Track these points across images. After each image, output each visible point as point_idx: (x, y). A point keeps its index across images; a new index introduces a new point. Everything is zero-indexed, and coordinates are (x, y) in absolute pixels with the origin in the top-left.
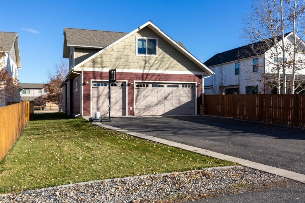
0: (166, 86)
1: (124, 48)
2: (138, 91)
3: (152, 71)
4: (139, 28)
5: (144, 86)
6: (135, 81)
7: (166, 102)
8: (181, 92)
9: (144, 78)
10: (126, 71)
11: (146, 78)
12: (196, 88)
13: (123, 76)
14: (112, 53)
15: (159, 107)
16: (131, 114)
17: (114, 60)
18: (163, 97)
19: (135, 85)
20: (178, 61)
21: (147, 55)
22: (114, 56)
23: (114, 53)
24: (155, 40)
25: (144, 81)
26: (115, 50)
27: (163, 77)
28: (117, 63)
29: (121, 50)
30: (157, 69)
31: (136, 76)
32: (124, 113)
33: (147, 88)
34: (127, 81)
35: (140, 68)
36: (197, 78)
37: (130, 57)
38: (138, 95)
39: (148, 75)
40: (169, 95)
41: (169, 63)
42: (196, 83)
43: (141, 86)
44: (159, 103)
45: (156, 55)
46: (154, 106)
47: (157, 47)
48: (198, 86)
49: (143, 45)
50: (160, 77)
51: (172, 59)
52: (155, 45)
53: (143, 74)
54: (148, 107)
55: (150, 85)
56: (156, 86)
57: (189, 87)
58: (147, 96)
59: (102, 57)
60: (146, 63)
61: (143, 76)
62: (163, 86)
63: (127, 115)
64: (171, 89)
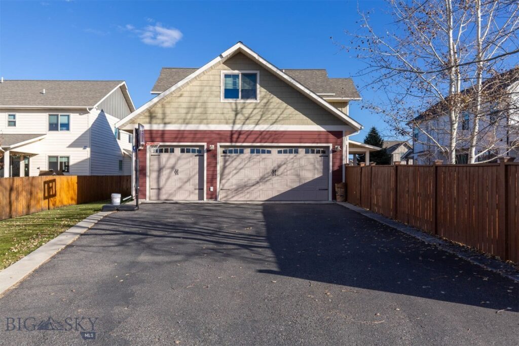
0: (275, 151)
1: (201, 91)
2: (225, 161)
3: (249, 127)
4: (221, 56)
5: (236, 152)
6: (219, 144)
7: (275, 179)
8: (303, 162)
9: (234, 140)
10: (203, 127)
11: (238, 138)
12: (331, 155)
13: (198, 136)
14: (181, 99)
15: (261, 186)
16: (211, 198)
17: (184, 111)
18: (269, 170)
19: (220, 151)
20: (296, 109)
21: (240, 101)
22: (184, 105)
23: (184, 101)
24: (255, 75)
25: (233, 144)
26: (186, 94)
27: (267, 136)
28: (189, 116)
29: (195, 94)
30: (257, 124)
31: (220, 136)
32: (201, 197)
33: (242, 155)
34: (205, 144)
35: (227, 123)
36: (331, 136)
37: (210, 105)
38: (224, 168)
39: (240, 133)
40: (279, 167)
41: (279, 112)
42: (331, 145)
43: (231, 152)
44: (263, 180)
45: (256, 99)
46: (253, 185)
47: (258, 86)
48: (334, 151)
49: (235, 84)
50: (262, 136)
51: (285, 105)
52: (255, 82)
53: (232, 133)
54: (241, 188)
55: (248, 151)
56: (258, 152)
57: (318, 152)
58: (241, 169)
59: (163, 106)
60: (236, 115)
61: (232, 136)
62: (269, 152)
63: (205, 200)
64: (283, 156)
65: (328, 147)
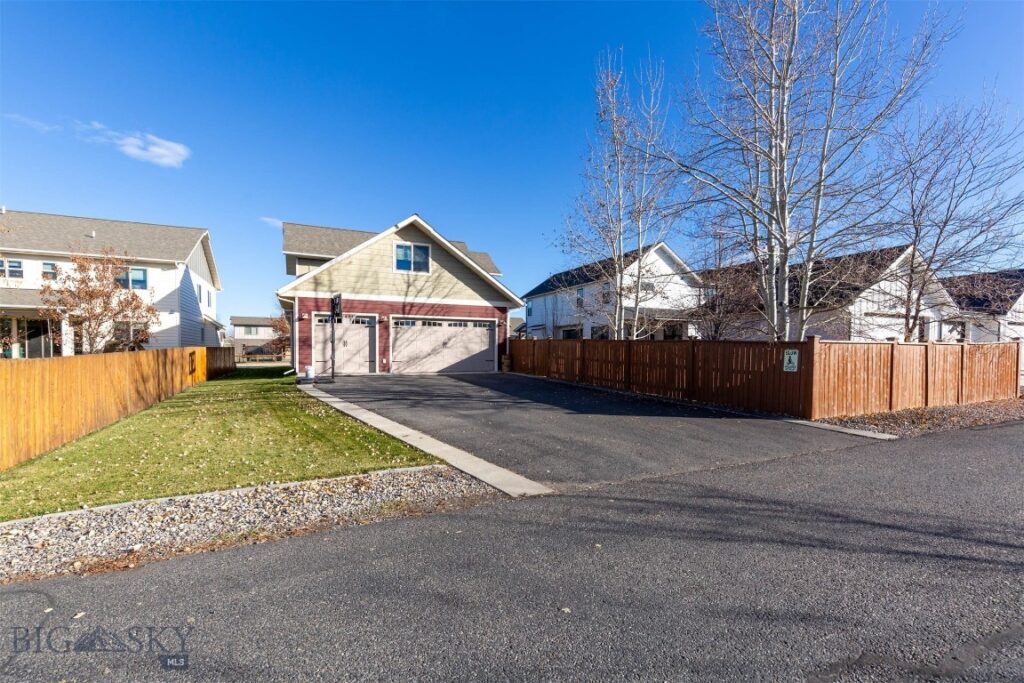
0: (445, 324)
1: (371, 260)
2: (397, 333)
3: (421, 300)
4: (396, 226)
5: (408, 324)
6: (391, 316)
7: (445, 351)
8: (471, 335)
9: (407, 311)
10: (374, 298)
11: (410, 310)
12: (497, 329)
13: (369, 306)
14: (349, 267)
15: (433, 358)
16: (384, 371)
17: (353, 279)
18: (440, 343)
19: (392, 322)
20: (466, 284)
21: (412, 273)
22: (354, 273)
23: (354, 269)
24: (426, 249)
25: (406, 316)
26: (355, 262)
27: (439, 309)
28: (359, 285)
29: (366, 263)
30: (429, 297)
31: (392, 307)
32: (372, 369)
33: (413, 327)
34: (377, 316)
35: (399, 295)
36: (497, 312)
37: (381, 275)
38: (396, 340)
39: (412, 305)
40: (449, 339)
41: (450, 286)
42: (497, 320)
43: (402, 324)
44: (434, 352)
45: (428, 271)
46: (425, 357)
47: (430, 259)
48: (499, 326)
49: (406, 255)
50: (434, 309)
51: (456, 280)
52: (427, 255)
53: (404, 305)
54: (413, 360)
55: (419, 323)
56: (429, 324)
57: (485, 326)
58: (412, 341)
59: (330, 274)
60: (409, 286)
61: (405, 308)
62: (440, 325)
63: (378, 372)
64: (453, 329)
65: (494, 322)
